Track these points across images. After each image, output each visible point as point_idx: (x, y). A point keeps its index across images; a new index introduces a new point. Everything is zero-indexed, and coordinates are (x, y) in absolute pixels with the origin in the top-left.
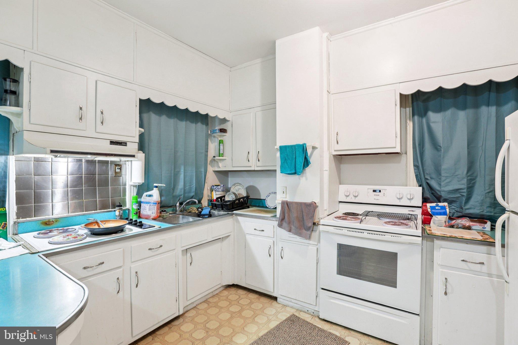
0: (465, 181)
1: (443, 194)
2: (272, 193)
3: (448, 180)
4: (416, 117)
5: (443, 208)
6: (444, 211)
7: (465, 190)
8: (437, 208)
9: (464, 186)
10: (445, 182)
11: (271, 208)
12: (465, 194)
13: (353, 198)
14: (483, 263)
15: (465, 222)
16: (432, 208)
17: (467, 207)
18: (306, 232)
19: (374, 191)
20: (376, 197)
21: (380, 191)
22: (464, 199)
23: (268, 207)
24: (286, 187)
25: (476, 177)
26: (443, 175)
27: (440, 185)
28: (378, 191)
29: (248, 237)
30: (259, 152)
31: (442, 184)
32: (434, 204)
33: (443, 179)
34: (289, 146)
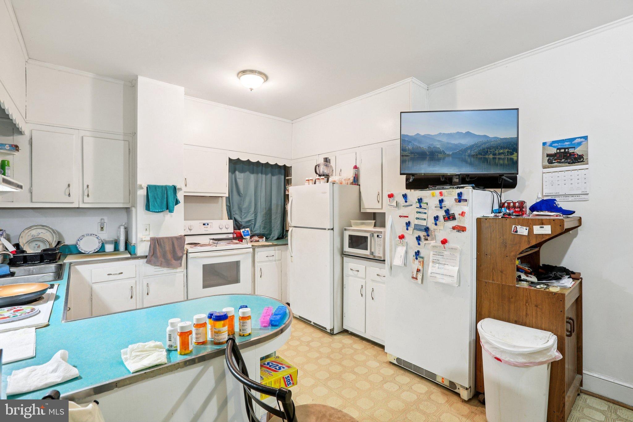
0: (253, 215)
1: (243, 224)
2: (88, 235)
3: (245, 215)
4: (230, 173)
5: (248, 231)
6: (248, 233)
7: (253, 221)
8: (245, 232)
9: (253, 218)
10: (244, 216)
11: (90, 253)
12: (253, 223)
13: (189, 231)
14: (273, 256)
15: (256, 238)
16: (243, 232)
17: (254, 230)
18: (176, 262)
19: (204, 224)
20: (205, 229)
21: (208, 224)
22: (253, 226)
23: (84, 252)
24: (150, 224)
25: (257, 213)
26: (243, 212)
27: (241, 218)
28: (207, 224)
29: (95, 286)
30: (88, 186)
31: (243, 217)
32: (243, 230)
33: (243, 214)
34: (159, 186)
